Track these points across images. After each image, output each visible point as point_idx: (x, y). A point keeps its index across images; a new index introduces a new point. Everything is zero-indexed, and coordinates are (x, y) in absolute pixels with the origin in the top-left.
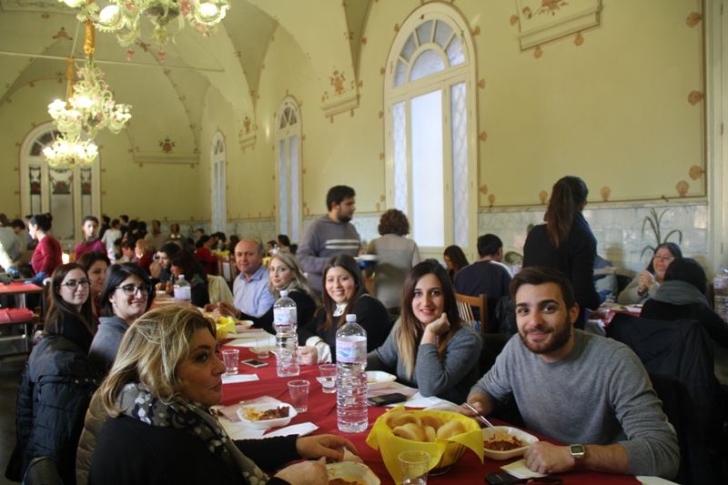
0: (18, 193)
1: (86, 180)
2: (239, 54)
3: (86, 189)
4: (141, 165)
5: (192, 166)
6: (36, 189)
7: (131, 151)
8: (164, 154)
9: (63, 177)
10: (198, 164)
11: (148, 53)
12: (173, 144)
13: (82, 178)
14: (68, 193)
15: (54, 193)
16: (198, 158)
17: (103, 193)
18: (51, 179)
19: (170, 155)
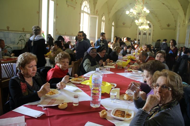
0: (136, 34)
1: (150, 32)
2: (181, 5)
3: (150, 34)
4: (162, 30)
5: (174, 30)
6: (140, 34)
7: (160, 26)
8: (168, 27)
9: (145, 32)
10: (176, 30)
11: (164, 5)
12: (170, 25)
13: (149, 32)
14: (146, 35)
15: (143, 35)
16: (176, 28)
17: (153, 35)
18: (143, 32)
19: (169, 27)
